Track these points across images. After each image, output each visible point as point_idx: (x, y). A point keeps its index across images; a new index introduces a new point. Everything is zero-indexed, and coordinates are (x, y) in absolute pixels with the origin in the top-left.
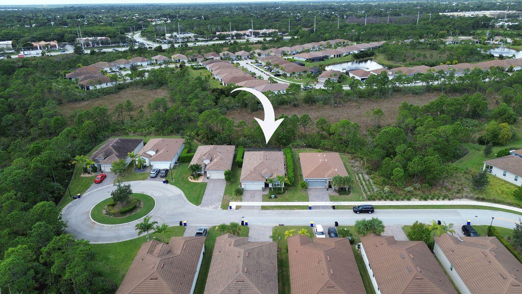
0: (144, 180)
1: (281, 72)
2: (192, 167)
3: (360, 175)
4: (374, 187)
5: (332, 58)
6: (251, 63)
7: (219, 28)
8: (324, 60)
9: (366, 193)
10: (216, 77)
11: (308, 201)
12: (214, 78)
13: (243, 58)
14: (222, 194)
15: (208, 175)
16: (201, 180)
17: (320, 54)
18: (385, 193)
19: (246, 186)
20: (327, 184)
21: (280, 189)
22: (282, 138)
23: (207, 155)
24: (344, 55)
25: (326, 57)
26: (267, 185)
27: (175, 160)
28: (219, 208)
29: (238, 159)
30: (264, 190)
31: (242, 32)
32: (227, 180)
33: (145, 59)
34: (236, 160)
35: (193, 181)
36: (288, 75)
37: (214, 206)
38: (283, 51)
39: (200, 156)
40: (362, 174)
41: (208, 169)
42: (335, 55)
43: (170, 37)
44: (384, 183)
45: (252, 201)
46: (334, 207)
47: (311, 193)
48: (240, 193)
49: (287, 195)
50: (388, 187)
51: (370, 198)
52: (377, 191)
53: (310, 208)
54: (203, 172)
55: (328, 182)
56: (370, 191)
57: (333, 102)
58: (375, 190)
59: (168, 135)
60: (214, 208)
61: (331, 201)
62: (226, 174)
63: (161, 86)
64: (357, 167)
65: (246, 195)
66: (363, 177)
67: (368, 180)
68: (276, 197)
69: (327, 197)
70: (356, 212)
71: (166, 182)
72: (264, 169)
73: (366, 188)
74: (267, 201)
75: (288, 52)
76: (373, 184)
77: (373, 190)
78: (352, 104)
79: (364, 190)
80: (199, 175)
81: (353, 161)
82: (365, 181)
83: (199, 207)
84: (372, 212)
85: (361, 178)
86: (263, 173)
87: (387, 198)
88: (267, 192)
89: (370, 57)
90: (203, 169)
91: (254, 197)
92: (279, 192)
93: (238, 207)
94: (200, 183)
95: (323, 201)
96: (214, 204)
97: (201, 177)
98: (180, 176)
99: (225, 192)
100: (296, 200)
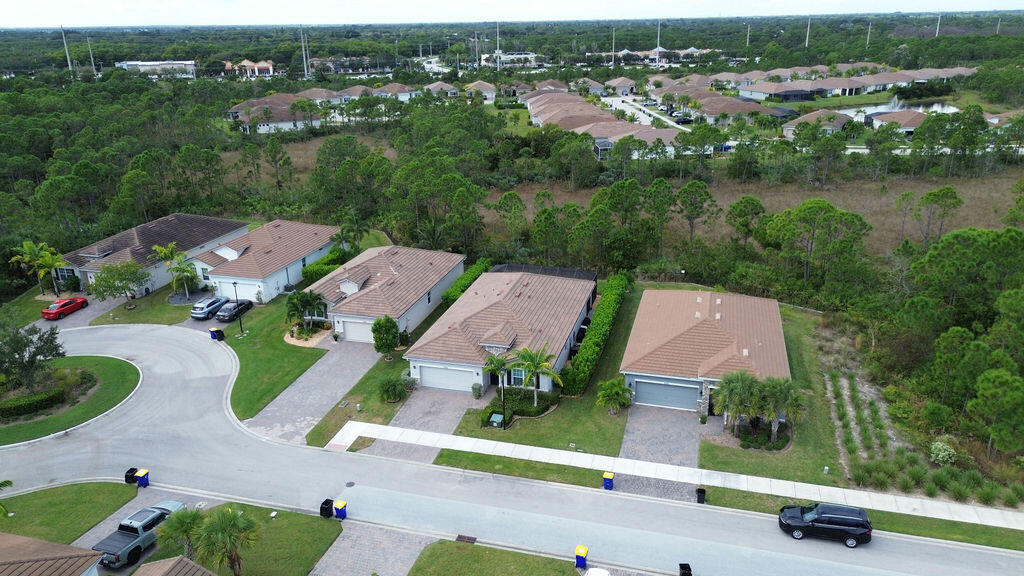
0: (171, 325)
1: (694, 116)
3: (844, 383)
4: (890, 433)
5: (838, 96)
6: (634, 100)
8: (813, 99)
9: (852, 451)
10: (534, 121)
11: (616, 454)
13: (619, 92)
14: (342, 391)
15: (339, 328)
16: (314, 341)
17: (806, 86)
18: (935, 465)
19: (426, 372)
20: (704, 401)
22: (610, 248)
23: (360, 269)
24: (870, 90)
25: (821, 93)
26: (493, 379)
27: (286, 279)
28: (300, 439)
30: (478, 393)
31: (641, 54)
33: (407, 88)
36: (710, 121)
37: (288, 428)
38: (716, 81)
39: (340, 271)
40: (851, 378)
41: (337, 310)
42: (844, 91)
43: (487, 60)
44: (937, 425)
45: (424, 426)
46: (702, 495)
47: (637, 427)
48: (396, 394)
49: (549, 421)
50: (949, 442)
51: (864, 479)
52: (900, 452)
53: (609, 484)
55: (706, 394)
56: (868, 448)
57: (810, 176)
58: (895, 445)
60: (283, 435)
61: (702, 466)
64: (838, 352)
65: (416, 404)
66: (853, 389)
67: (871, 404)
68: (504, 424)
69: (693, 449)
70: (788, 529)
71: (218, 336)
72: (493, 325)
73: (856, 435)
74: (469, 434)
75: (729, 82)
76: (887, 422)
77: (883, 445)
78: (866, 186)
79: (848, 441)
81: (827, 333)
82: (857, 407)
83: (243, 424)
84: (863, 540)
85: (846, 393)
87: (937, 488)
88: (483, 403)
89: (939, 96)
91: (437, 413)
92: (525, 407)
93: (361, 444)
94: (309, 348)
95: (670, 462)
96: (294, 422)
97: (323, 331)
98: (272, 323)
99: (357, 386)
100: (573, 445)
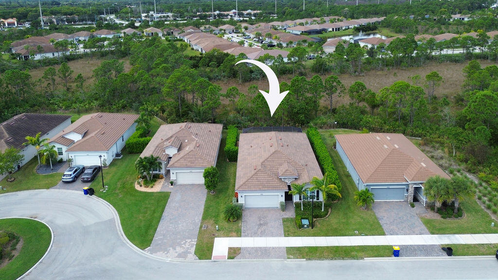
0: (48, 188)
1: (275, 43)
2: (141, 161)
3: (457, 174)
5: (330, 31)
6: (238, 36)
7: (200, 9)
8: (321, 33)
10: (195, 48)
11: (383, 234)
12: (193, 49)
13: (227, 32)
14: (198, 219)
15: (173, 177)
16: (158, 187)
17: (317, 27)
19: (248, 199)
20: (411, 195)
21: (318, 206)
23: (173, 139)
24: (343, 29)
25: (325, 30)
26: (288, 197)
27: (115, 149)
28: (192, 256)
29: (229, 146)
30: (284, 208)
31: (226, 13)
32: (208, 187)
33: (112, 32)
34: (226, 148)
35: (143, 189)
36: (284, 45)
37: (179, 250)
38: (273, 26)
39: (159, 141)
40: (459, 171)
41: (173, 166)
42: (333, 29)
43: (146, 17)
45: (262, 234)
46: (449, 251)
47: (382, 215)
48: (235, 214)
49: (333, 219)
53: (396, 254)
54: (163, 172)
55: (411, 190)
59: (118, 111)
60: (180, 256)
61: (433, 234)
62: (207, 175)
63: (124, 57)
64: (442, 158)
65: (249, 221)
68: (312, 225)
69: (420, 223)
71: (90, 192)
72: (281, 165)
74: (295, 235)
75: (279, 26)
80: (156, 178)
81: (428, 149)
83: (146, 253)
86: (281, 173)
88: (291, 214)
89: (373, 30)
90: (163, 166)
91: (266, 224)
92: (316, 212)
93: (234, 253)
94: (156, 193)
95: (414, 233)
96: (180, 245)
97: (159, 180)
98: (119, 179)
99: (204, 212)
100: (357, 232)
